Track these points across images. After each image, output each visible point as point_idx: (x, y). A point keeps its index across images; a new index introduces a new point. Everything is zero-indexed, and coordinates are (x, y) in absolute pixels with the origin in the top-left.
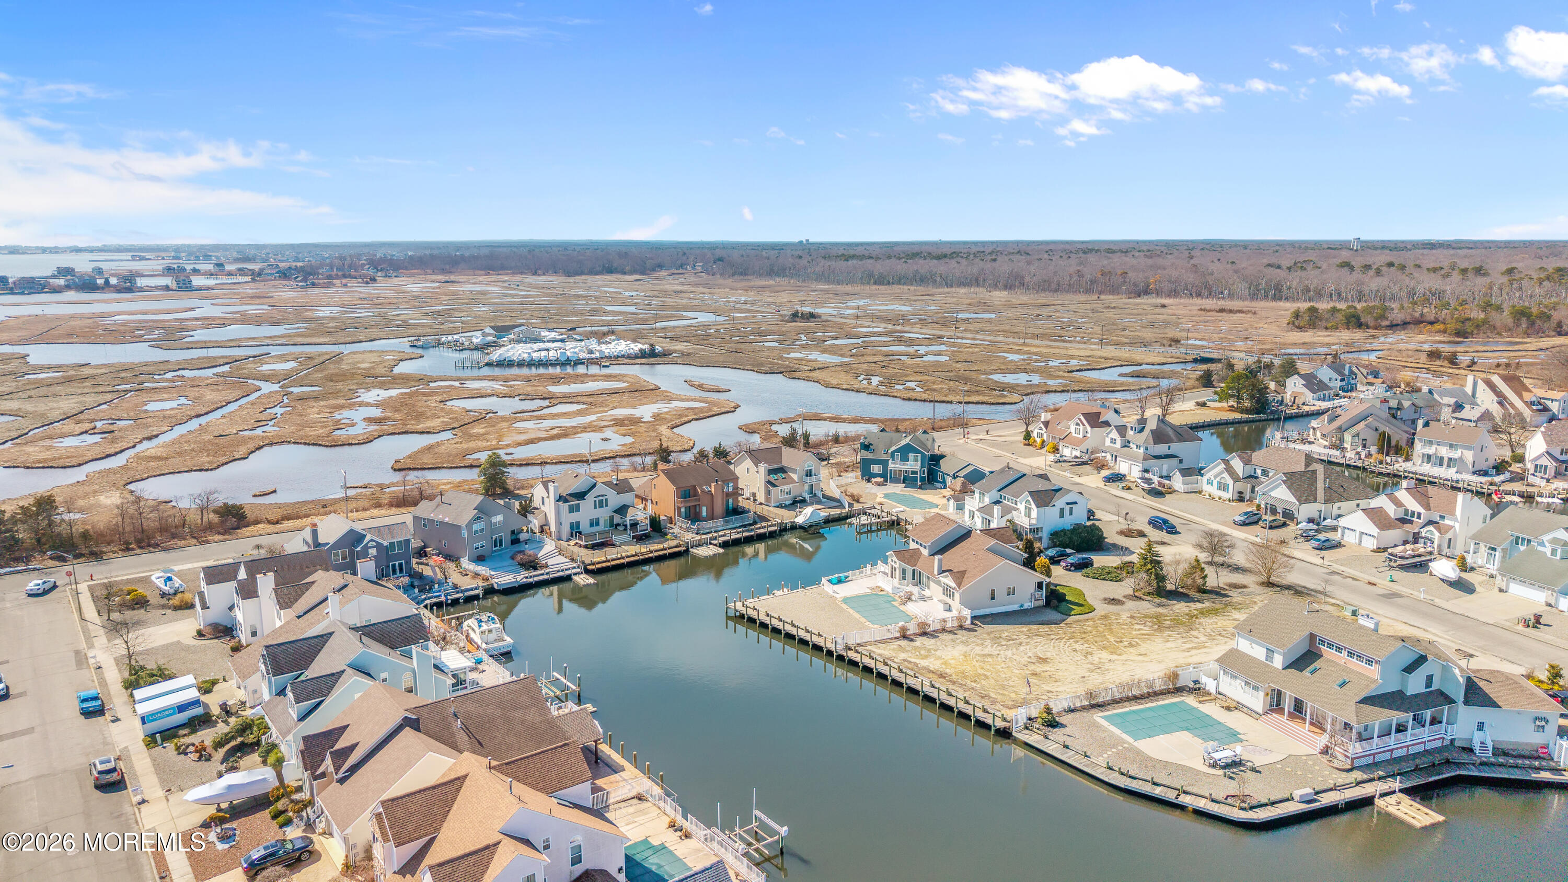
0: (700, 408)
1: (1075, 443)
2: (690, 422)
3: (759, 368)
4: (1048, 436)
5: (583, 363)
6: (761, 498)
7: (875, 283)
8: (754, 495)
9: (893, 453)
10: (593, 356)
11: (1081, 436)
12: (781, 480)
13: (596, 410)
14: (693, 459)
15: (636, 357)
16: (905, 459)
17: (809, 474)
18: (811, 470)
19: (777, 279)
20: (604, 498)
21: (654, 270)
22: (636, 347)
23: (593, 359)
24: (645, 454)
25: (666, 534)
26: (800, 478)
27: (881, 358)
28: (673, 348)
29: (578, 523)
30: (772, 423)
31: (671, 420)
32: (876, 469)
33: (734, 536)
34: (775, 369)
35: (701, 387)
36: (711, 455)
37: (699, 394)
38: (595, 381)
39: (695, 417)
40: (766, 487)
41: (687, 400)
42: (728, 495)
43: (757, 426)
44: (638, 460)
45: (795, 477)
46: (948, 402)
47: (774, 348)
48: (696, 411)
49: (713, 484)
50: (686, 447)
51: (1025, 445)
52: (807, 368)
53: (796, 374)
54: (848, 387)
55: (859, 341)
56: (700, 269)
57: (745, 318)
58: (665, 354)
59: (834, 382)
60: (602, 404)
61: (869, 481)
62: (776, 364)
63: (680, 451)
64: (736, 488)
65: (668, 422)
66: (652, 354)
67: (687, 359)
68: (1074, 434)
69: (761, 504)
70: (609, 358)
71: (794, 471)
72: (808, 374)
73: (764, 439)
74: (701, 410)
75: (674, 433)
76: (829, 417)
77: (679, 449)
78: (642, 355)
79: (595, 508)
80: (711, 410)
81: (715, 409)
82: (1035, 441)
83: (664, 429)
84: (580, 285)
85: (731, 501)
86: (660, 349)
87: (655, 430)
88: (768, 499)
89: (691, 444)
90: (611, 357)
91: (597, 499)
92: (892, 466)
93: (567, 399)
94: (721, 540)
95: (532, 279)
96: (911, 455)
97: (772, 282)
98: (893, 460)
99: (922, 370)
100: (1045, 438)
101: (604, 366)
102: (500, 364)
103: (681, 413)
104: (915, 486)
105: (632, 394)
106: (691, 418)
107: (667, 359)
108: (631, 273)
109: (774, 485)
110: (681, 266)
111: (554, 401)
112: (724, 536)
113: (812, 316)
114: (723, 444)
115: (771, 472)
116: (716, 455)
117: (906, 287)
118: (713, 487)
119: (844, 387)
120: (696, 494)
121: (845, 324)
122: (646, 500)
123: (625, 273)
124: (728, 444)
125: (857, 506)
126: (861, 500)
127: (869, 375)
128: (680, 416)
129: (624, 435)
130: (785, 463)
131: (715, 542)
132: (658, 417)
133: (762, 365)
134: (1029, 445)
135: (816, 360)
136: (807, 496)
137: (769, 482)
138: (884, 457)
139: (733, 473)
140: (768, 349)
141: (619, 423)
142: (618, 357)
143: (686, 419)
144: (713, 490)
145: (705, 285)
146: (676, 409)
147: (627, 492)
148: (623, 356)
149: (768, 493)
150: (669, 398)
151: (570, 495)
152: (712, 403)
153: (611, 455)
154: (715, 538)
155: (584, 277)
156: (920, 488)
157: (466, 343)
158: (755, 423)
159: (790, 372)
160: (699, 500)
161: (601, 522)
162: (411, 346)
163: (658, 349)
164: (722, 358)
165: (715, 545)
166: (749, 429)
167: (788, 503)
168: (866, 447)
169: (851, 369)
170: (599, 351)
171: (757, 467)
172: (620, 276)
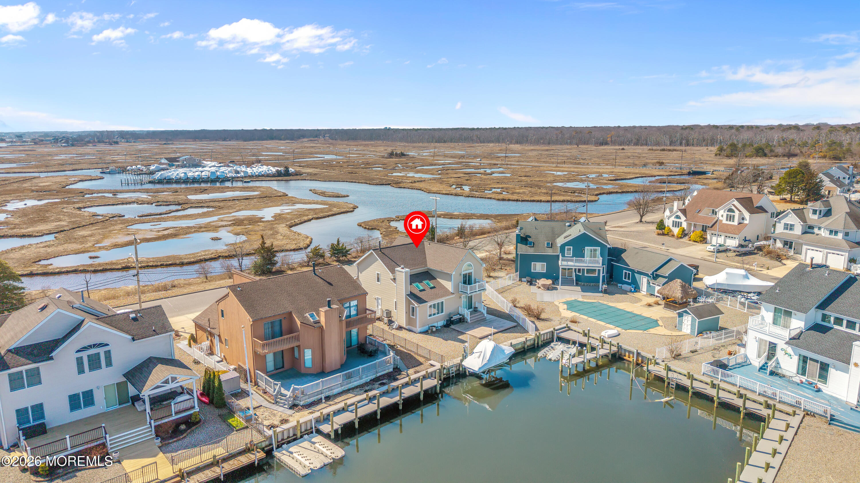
0: (321, 209)
1: (728, 232)
2: (310, 220)
3: (370, 181)
4: (689, 225)
5: (229, 180)
6: (400, 318)
7: (436, 142)
8: (389, 314)
9: (563, 247)
10: (239, 175)
11: (736, 223)
12: (428, 290)
13: (221, 212)
14: (306, 259)
15: (274, 176)
16: (579, 254)
17: (467, 280)
18: (470, 275)
19: (376, 141)
20: (101, 351)
21: (299, 138)
22: (273, 170)
23: (238, 177)
24: (243, 255)
25: (231, 413)
26: (456, 287)
27: (462, 175)
28: (304, 171)
29: (39, 409)
30: (390, 220)
31: (291, 219)
32: (539, 267)
33: (363, 411)
34: (384, 182)
35: (323, 194)
36: (328, 254)
37: (321, 198)
38: (233, 191)
39: (315, 216)
40: (408, 303)
41: (310, 203)
42: (350, 323)
43: (376, 223)
44: (234, 262)
45: (449, 285)
46: (538, 201)
47: (380, 171)
48: (317, 211)
49: (323, 310)
50: (302, 245)
51: (659, 234)
52: (408, 181)
53: (401, 185)
54: (448, 192)
55: (441, 167)
56: (328, 138)
57: (357, 157)
58: (297, 174)
59: (434, 189)
60: (229, 207)
61: (531, 283)
62: (384, 179)
63: (294, 250)
64: (362, 310)
65: (288, 221)
66: (287, 173)
67: (313, 177)
68: (724, 222)
69: (400, 328)
70: (251, 176)
71: (448, 277)
72: (411, 184)
73: (385, 235)
74: (321, 210)
75: (291, 231)
76: (442, 214)
77: (293, 247)
78: (279, 174)
79: (81, 371)
80: (331, 210)
81: (335, 209)
82: (670, 230)
83: (282, 228)
84: (250, 145)
85: (354, 331)
86: (293, 170)
87: (271, 229)
88: (410, 321)
89: (307, 241)
90: (253, 176)
91: (84, 355)
92: (562, 263)
93: (199, 204)
94: (340, 420)
95: (221, 142)
96: (588, 250)
97: (372, 142)
98: (563, 256)
99: (498, 181)
100: (685, 225)
101: (245, 182)
102: (160, 182)
103: (301, 213)
104: (596, 289)
105: (261, 200)
106: (310, 217)
107: (298, 177)
108: (284, 140)
109: (420, 301)
110: (316, 137)
111: (185, 206)
112: (343, 410)
113: (402, 155)
114: (342, 241)
115: (415, 278)
116: (333, 254)
117: (456, 144)
118: (322, 315)
119: (444, 192)
120: (292, 329)
121: (426, 159)
122: (211, 334)
123: (281, 140)
124: (347, 242)
125: (545, 329)
126: (543, 316)
127: (460, 185)
128: (301, 215)
129: (237, 234)
130: (432, 264)
131: (326, 428)
132: (278, 218)
133: (373, 179)
134: (663, 234)
135: (414, 177)
136: (467, 313)
137: (412, 295)
138: (550, 252)
139: (355, 285)
140: (376, 171)
141: (238, 222)
142: (259, 176)
143: (306, 218)
144: (323, 320)
145: (331, 144)
146: (297, 210)
147: (156, 333)
148: (263, 176)
149: (411, 312)
150: (293, 201)
151: (18, 351)
152: (332, 205)
153: (213, 256)
154: (326, 419)
155: (255, 142)
156: (606, 292)
157: (145, 170)
158: (374, 221)
159: (397, 184)
160: (297, 338)
161: (99, 397)
162: (101, 173)
163: (291, 170)
164: (341, 176)
165: (327, 436)
166: (368, 226)
167: (441, 323)
168: (523, 240)
169: (443, 181)
170: (244, 172)
171: (393, 271)
172: (277, 141)
